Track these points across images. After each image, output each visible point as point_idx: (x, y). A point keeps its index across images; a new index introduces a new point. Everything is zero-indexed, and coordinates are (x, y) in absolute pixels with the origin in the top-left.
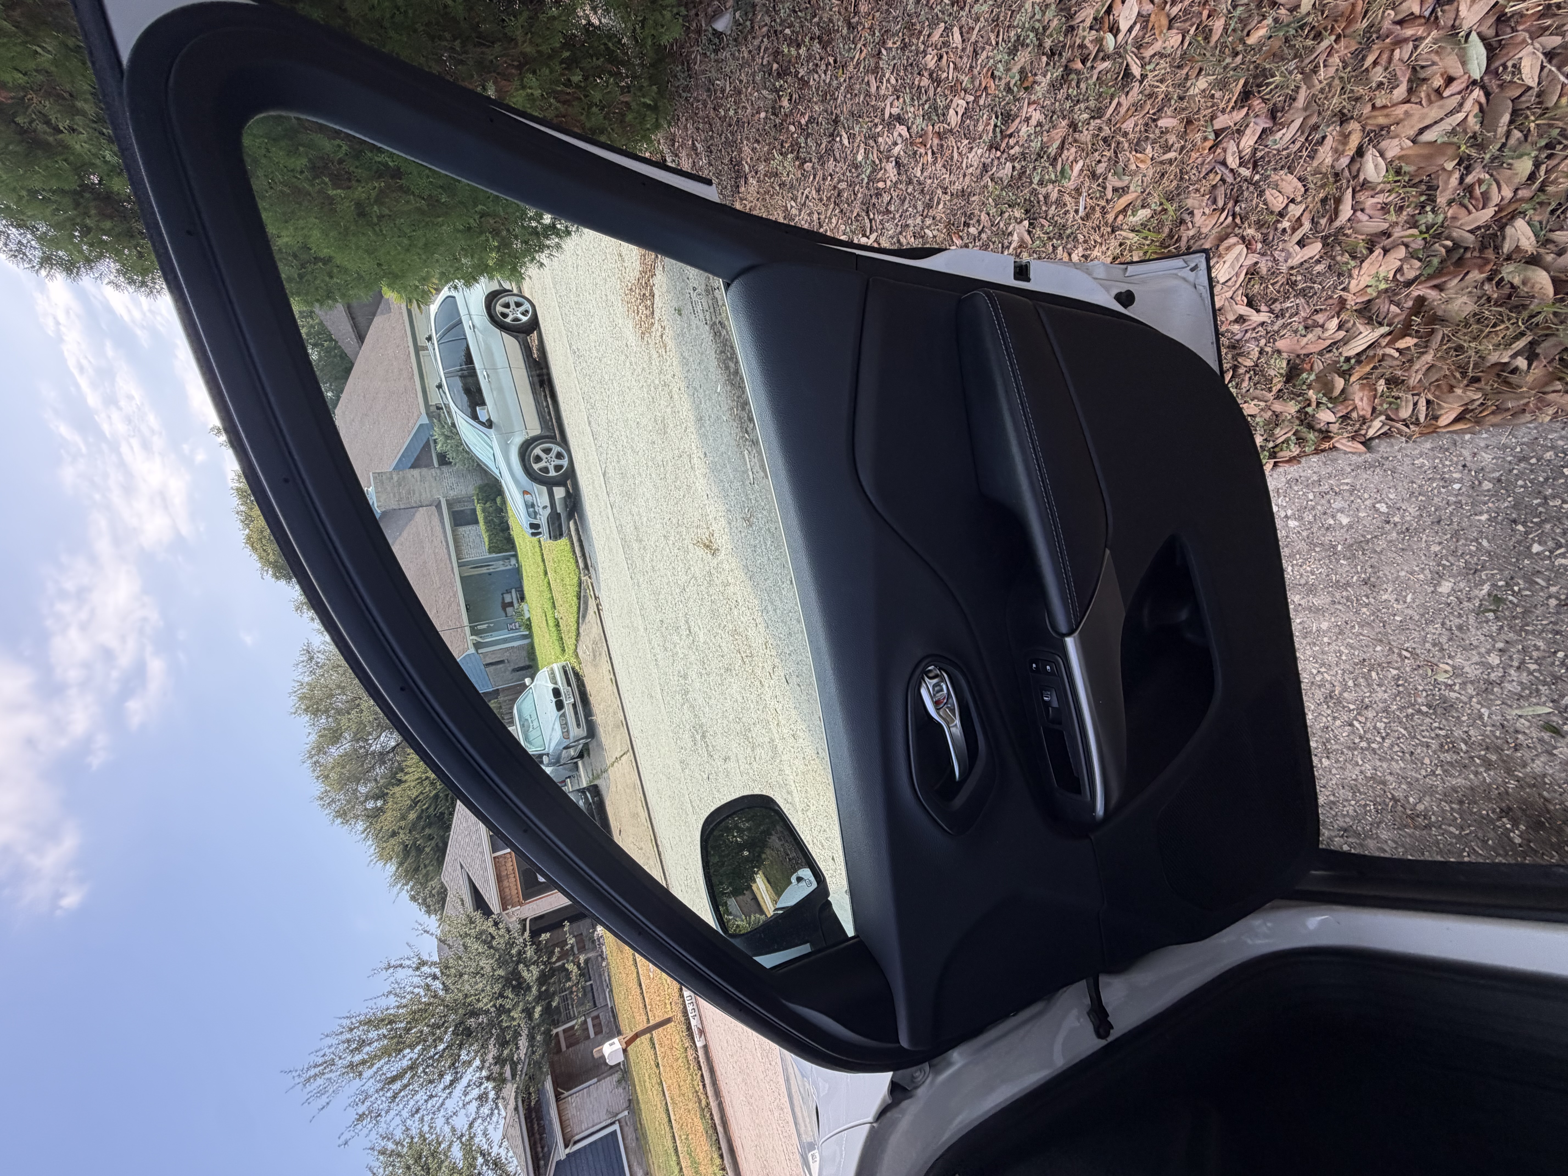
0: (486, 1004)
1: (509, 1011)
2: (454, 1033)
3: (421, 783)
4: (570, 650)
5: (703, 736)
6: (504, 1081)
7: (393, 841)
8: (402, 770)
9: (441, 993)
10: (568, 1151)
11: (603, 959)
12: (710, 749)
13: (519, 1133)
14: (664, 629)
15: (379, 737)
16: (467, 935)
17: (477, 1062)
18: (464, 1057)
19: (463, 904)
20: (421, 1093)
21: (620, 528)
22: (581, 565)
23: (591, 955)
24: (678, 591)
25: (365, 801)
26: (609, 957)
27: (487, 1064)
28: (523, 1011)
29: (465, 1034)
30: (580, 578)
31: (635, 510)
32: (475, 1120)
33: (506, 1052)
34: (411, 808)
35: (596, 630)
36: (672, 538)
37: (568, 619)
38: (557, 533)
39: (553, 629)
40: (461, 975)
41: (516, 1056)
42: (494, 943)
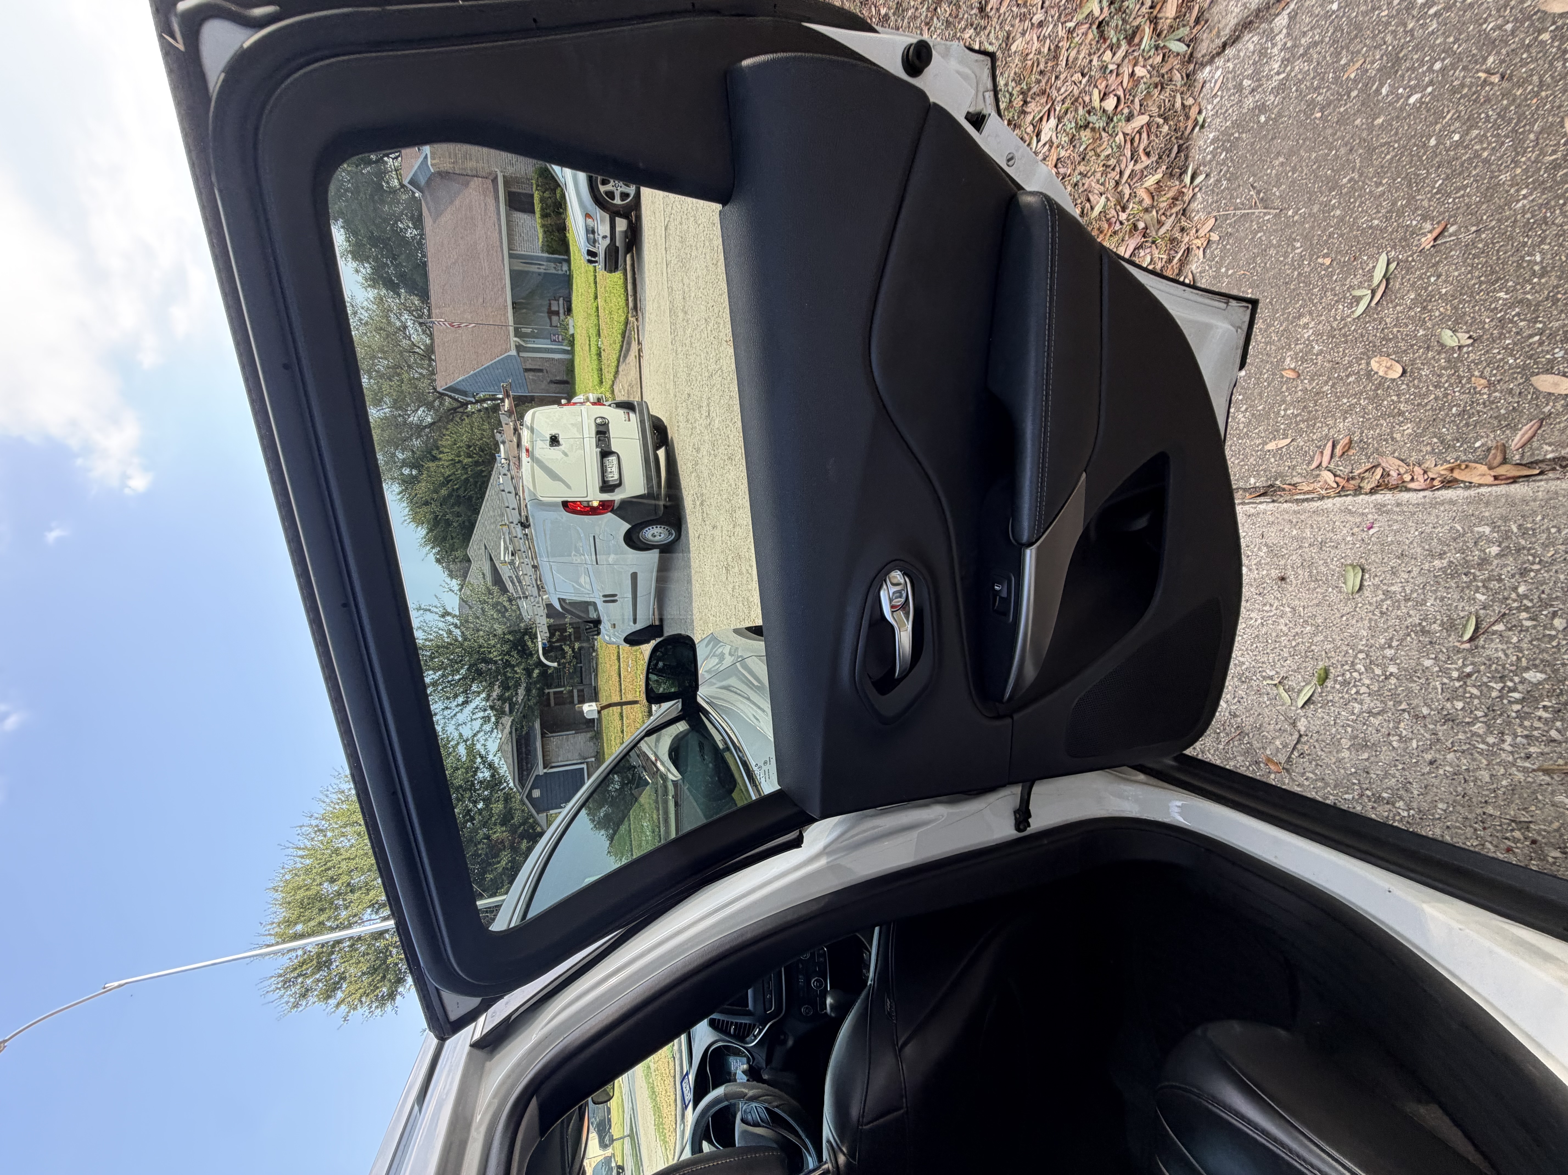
0: (496, 656)
1: (514, 666)
2: (468, 669)
3: (454, 465)
4: (607, 383)
5: (702, 504)
6: (503, 713)
7: (425, 509)
8: (438, 448)
9: (460, 639)
10: (545, 771)
11: (594, 651)
12: (705, 515)
13: (510, 750)
14: (689, 403)
15: (417, 410)
16: (485, 602)
17: (483, 695)
18: (474, 688)
19: (484, 578)
20: (440, 703)
21: (671, 289)
22: (631, 305)
23: (584, 645)
24: (706, 374)
25: (402, 467)
26: (599, 650)
27: (491, 698)
28: (524, 669)
29: (476, 674)
30: (627, 318)
31: (686, 281)
32: (478, 732)
33: (507, 694)
34: (443, 485)
35: (634, 374)
36: (711, 325)
37: (610, 355)
38: (612, 263)
39: (595, 357)
40: (478, 630)
41: (514, 699)
42: (507, 614)
